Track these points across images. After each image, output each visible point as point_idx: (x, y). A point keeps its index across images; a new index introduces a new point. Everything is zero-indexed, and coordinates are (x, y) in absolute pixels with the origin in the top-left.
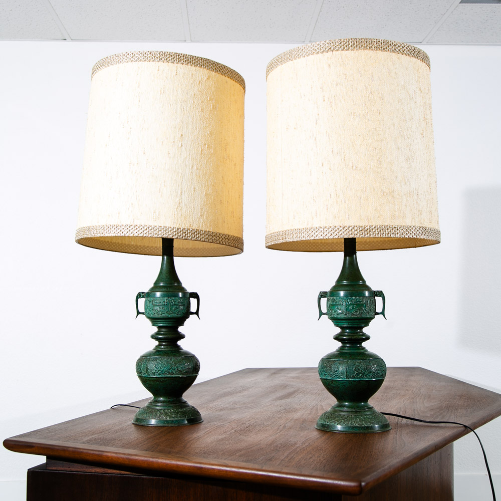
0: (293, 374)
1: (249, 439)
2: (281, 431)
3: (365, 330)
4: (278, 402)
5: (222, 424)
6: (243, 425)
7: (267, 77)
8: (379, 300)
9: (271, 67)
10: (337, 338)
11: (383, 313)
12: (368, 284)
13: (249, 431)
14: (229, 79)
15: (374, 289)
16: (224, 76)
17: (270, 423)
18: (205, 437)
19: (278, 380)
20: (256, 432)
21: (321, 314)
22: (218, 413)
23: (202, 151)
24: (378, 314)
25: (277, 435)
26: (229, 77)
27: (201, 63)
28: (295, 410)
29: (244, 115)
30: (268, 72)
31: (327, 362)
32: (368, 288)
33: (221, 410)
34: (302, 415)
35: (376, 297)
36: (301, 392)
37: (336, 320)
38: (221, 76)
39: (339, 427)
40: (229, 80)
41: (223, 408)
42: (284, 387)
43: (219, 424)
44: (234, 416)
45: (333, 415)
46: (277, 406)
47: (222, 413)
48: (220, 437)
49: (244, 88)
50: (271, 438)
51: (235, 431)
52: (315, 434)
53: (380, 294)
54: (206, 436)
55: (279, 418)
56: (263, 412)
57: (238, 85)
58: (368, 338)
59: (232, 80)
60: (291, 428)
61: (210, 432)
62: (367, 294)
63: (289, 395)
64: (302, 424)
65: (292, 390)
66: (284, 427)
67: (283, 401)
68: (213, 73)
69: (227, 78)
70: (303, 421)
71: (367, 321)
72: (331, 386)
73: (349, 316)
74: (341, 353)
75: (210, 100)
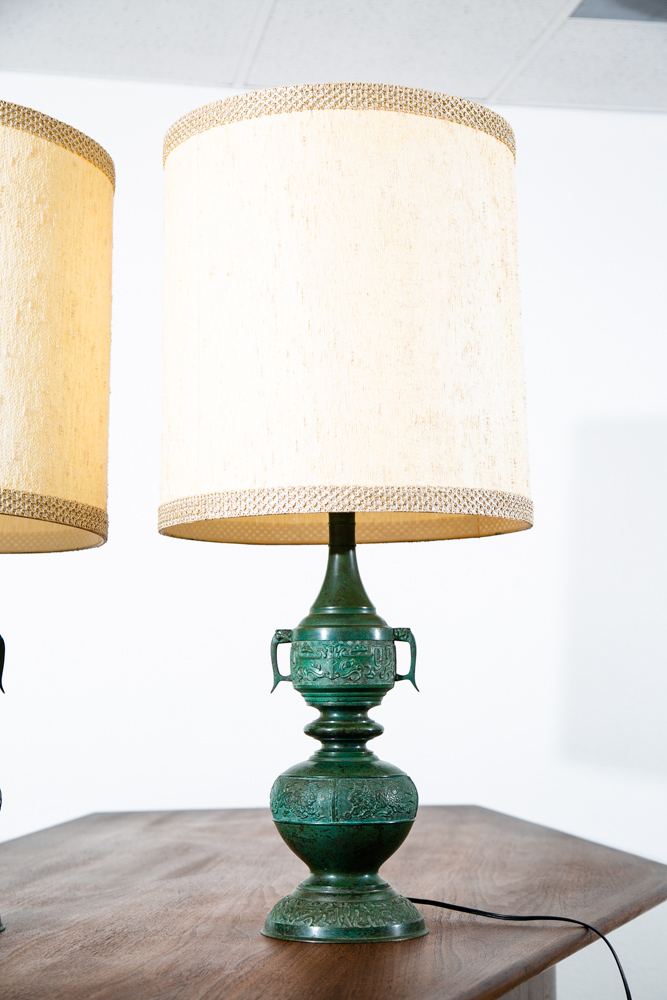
0: (203, 823)
1: (116, 962)
2: (186, 944)
3: (373, 714)
4: (174, 883)
5: (49, 932)
6: (99, 934)
7: (165, 158)
8: (402, 648)
9: (174, 138)
10: (312, 732)
11: (411, 677)
12: (379, 613)
13: (114, 945)
14: (81, 158)
15: (392, 624)
16: (68, 152)
17: (159, 927)
18: (13, 963)
19: (169, 836)
20: (129, 948)
21: (278, 678)
22: (37, 910)
23: (18, 315)
24: (400, 678)
25: (179, 952)
26: (79, 154)
27: (18, 117)
28: (214, 899)
29: (111, 239)
30: (168, 146)
31: (289, 786)
32: (379, 622)
33: (44, 903)
34: (230, 909)
35: (396, 642)
36: (222, 860)
37: (309, 692)
38: (63, 149)
39: (316, 931)
40: (79, 160)
41: (49, 899)
42: (184, 849)
43: (43, 934)
44: (76, 916)
45: (302, 904)
46: (172, 890)
47: (47, 909)
48: (49, 961)
49: (113, 182)
50: (164, 959)
51: (83, 947)
52: (262, 948)
53: (405, 635)
54: (15, 961)
55: (179, 916)
56: (141, 905)
57: (100, 172)
58: (378, 732)
59: (86, 161)
60: (207, 936)
61: (25, 951)
62: (377, 634)
63: (197, 867)
64: (233, 927)
65: (200, 857)
66: (193, 934)
67: (185, 880)
68: (44, 143)
69: (75, 155)
70: (234, 921)
71: (376, 693)
72: (298, 839)
73: (340, 682)
74: (320, 765)
75: (37, 203)
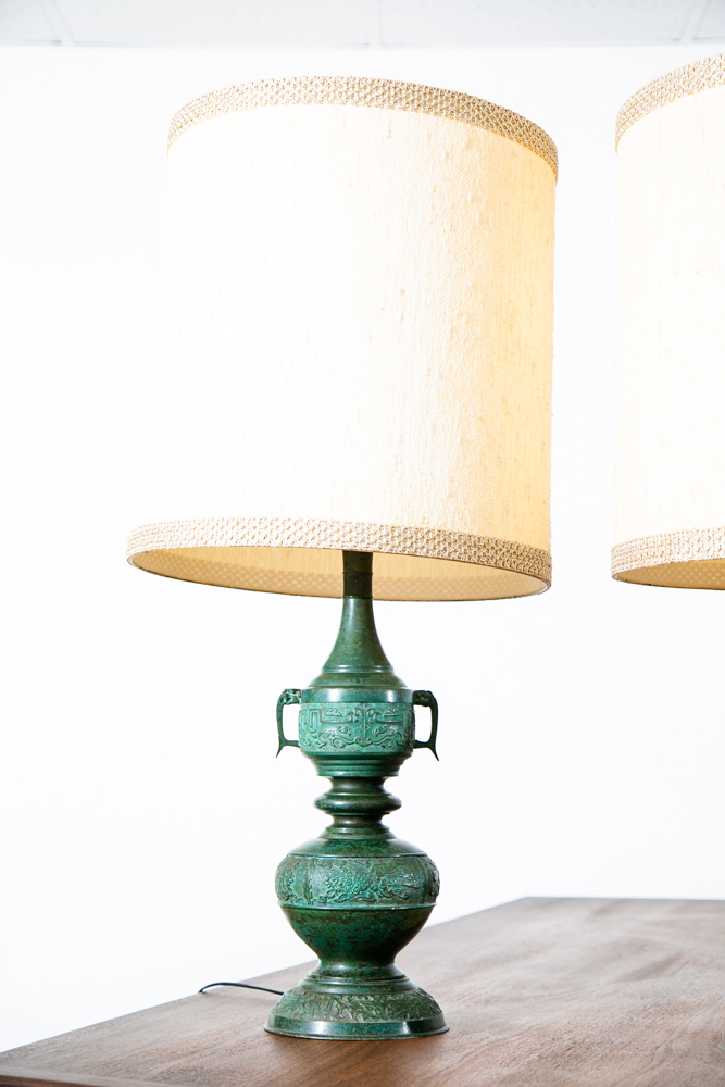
0: (656, 915)
1: (583, 1078)
2: (662, 1062)
4: (634, 987)
5: (499, 1037)
6: (556, 1043)
7: (618, 139)
9: (630, 113)
13: (577, 1057)
14: (521, 145)
16: (507, 140)
17: (626, 1039)
18: (465, 1071)
19: (618, 929)
20: (595, 1062)
22: (482, 1010)
23: (452, 331)
25: (655, 1072)
26: (519, 142)
27: (453, 105)
28: (685, 1009)
29: (553, 238)
30: (622, 124)
33: (487, 1002)
34: (708, 1022)
36: (687, 962)
38: (501, 138)
40: (520, 149)
41: (493, 997)
42: (639, 947)
43: (492, 1038)
44: (527, 1019)
46: (633, 996)
47: (492, 1009)
48: (505, 1072)
49: (555, 172)
50: (639, 1079)
51: (541, 1057)
54: (467, 1068)
55: (648, 1027)
56: (599, 1011)
57: (542, 160)
59: (527, 149)
60: (685, 1055)
61: (476, 1057)
63: (658, 969)
64: (716, 1046)
65: (660, 956)
66: (668, 1051)
67: (647, 984)
68: (481, 132)
69: (515, 143)
70: (715, 1039)
75: (472, 202)
